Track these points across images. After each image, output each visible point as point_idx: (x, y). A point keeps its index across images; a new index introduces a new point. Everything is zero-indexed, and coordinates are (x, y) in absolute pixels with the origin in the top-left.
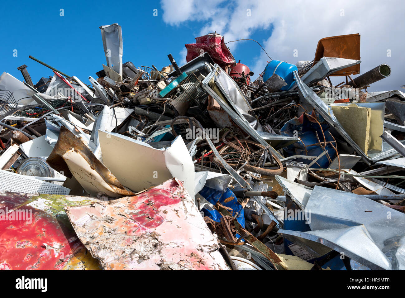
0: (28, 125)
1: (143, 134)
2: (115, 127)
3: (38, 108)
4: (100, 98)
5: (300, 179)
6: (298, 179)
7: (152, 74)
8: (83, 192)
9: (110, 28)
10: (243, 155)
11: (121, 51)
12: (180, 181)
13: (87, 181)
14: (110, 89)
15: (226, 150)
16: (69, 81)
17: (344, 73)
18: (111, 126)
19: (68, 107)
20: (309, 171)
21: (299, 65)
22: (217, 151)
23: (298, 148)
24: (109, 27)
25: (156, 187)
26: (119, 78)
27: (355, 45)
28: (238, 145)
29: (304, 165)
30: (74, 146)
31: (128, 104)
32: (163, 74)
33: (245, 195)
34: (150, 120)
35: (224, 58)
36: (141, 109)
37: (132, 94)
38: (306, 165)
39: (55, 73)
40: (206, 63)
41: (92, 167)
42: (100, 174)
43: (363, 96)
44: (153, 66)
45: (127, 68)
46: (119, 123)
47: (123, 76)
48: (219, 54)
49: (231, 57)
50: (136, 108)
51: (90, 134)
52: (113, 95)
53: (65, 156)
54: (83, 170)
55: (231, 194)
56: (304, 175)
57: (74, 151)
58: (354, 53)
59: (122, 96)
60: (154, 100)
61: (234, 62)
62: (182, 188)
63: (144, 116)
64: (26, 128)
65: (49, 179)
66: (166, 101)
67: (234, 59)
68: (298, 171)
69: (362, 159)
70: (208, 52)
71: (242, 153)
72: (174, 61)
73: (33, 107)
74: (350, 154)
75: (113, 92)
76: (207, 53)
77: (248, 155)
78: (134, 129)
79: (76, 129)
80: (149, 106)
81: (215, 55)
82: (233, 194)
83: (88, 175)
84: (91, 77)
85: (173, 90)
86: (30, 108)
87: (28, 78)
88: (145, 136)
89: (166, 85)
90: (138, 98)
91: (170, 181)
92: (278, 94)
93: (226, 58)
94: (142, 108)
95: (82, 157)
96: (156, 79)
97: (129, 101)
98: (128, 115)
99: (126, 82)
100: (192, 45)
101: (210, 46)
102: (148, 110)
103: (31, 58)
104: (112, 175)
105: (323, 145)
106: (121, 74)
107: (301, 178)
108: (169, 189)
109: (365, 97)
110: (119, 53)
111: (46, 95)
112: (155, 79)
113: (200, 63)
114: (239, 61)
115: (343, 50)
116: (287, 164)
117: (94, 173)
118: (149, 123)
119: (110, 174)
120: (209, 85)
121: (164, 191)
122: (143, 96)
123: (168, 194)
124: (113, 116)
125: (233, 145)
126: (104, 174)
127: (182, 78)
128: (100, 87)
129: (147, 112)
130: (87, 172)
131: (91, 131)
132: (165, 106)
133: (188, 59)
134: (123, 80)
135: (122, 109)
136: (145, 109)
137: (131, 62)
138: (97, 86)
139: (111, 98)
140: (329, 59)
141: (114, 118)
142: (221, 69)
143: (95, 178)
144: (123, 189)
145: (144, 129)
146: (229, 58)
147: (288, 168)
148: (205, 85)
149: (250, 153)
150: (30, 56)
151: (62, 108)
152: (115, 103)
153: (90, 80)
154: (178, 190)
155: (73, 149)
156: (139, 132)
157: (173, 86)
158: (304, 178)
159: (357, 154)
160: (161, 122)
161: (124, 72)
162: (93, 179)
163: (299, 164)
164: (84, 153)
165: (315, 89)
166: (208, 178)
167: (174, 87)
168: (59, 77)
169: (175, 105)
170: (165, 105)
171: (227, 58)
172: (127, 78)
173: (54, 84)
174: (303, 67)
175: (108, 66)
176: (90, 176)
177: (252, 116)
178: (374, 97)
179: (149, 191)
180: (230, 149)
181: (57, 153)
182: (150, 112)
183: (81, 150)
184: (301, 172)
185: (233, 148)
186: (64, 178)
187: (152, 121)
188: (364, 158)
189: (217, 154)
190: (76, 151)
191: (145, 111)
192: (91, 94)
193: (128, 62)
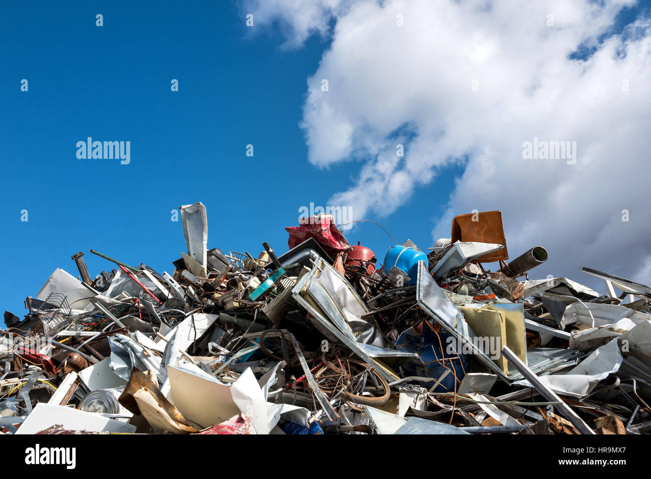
0: (85, 342)
1: (227, 351)
2: (193, 341)
3: (97, 315)
4: (176, 298)
5: (416, 409)
6: (414, 408)
7: (245, 262)
8: (151, 429)
9: (193, 207)
10: (341, 379)
11: (205, 237)
12: (246, 417)
13: (155, 418)
14: (190, 287)
15: (324, 373)
16: (137, 276)
17: (489, 259)
18: (189, 339)
19: (135, 313)
20: (428, 397)
21: (439, 245)
22: (311, 375)
23: (419, 366)
24: (191, 206)
25: (222, 424)
26: (202, 271)
27: (497, 225)
28: (338, 366)
29: (421, 388)
30: (144, 385)
31: (212, 308)
32: (259, 263)
33: (338, 430)
34: (238, 329)
35: (334, 243)
36: (227, 315)
37: (217, 295)
38: (424, 389)
39: (120, 267)
40: (311, 251)
41: (160, 405)
42: (167, 411)
43: (518, 287)
44: (247, 253)
45: (213, 257)
46: (199, 336)
47: (208, 268)
48: (327, 240)
49: (344, 242)
50: (222, 314)
51: (161, 356)
52: (193, 296)
53: (135, 395)
54: (151, 408)
55: (319, 429)
56: (421, 402)
57: (144, 390)
58: (497, 234)
59: (204, 296)
60: (243, 303)
61: (348, 247)
62: (248, 424)
63: (230, 325)
64: (83, 347)
65: (114, 415)
66: (258, 306)
67: (348, 244)
68: (414, 397)
69: (499, 378)
70: (313, 237)
71: (339, 376)
72: (271, 250)
73: (91, 314)
74: (482, 372)
75: (193, 292)
76: (312, 240)
77: (347, 379)
78: (215, 345)
79: (145, 352)
80: (238, 312)
81: (322, 240)
82: (320, 429)
83: (156, 412)
84: (166, 273)
85: (266, 291)
86: (87, 316)
87: (84, 270)
88: (229, 353)
89: (259, 282)
90: (224, 301)
91: (236, 417)
92: (404, 290)
93: (337, 243)
94: (229, 314)
95: (151, 395)
96: (251, 269)
97: (213, 304)
98: (211, 323)
99: (211, 277)
100: (294, 229)
101: (315, 230)
102: (236, 316)
103: (93, 253)
104: (179, 412)
105: (442, 362)
106: (205, 266)
107: (418, 407)
108: (235, 425)
109: (522, 288)
110: (202, 240)
111: (106, 297)
112: (249, 270)
113: (304, 251)
114: (359, 243)
115: (484, 230)
116: (400, 389)
117: (162, 410)
118: (237, 333)
119: (176, 411)
120: (300, 293)
121: (229, 427)
122: (230, 298)
123: (233, 431)
124: (191, 326)
125: (332, 365)
126: (170, 412)
127: (278, 275)
128: (176, 286)
129: (235, 319)
130: (155, 410)
131: (162, 353)
132: (256, 313)
133: (290, 244)
134: (208, 272)
135: (203, 316)
136: (233, 315)
137: (219, 249)
138: (173, 285)
139: (190, 300)
140: (463, 245)
141: (193, 329)
142: (326, 263)
143: (162, 416)
144: (189, 426)
145: (230, 342)
146: (342, 243)
147: (401, 394)
148: (296, 294)
149: (349, 376)
150: (91, 251)
151: (128, 315)
152: (195, 306)
153: (164, 277)
154: (243, 426)
155: (143, 388)
156: (222, 349)
157: (266, 286)
158: (421, 406)
159: (493, 372)
160: (250, 335)
161: (208, 262)
162: (160, 417)
163: (415, 389)
164: (153, 391)
165: (453, 281)
166: (283, 412)
167: (268, 287)
168: (125, 271)
169: (267, 312)
170: (256, 311)
171: (339, 243)
172: (213, 270)
173: (118, 281)
174: (443, 247)
175: (189, 255)
176: (158, 414)
177: (367, 322)
178: (536, 286)
179: (214, 428)
180: (329, 371)
181: (129, 392)
182: (238, 320)
183: (150, 389)
184: (418, 398)
185: (333, 371)
186: (131, 415)
187: (242, 331)
188: (501, 377)
189: (310, 378)
190: (146, 390)
191: (233, 317)
192: (166, 292)
193: (214, 249)
